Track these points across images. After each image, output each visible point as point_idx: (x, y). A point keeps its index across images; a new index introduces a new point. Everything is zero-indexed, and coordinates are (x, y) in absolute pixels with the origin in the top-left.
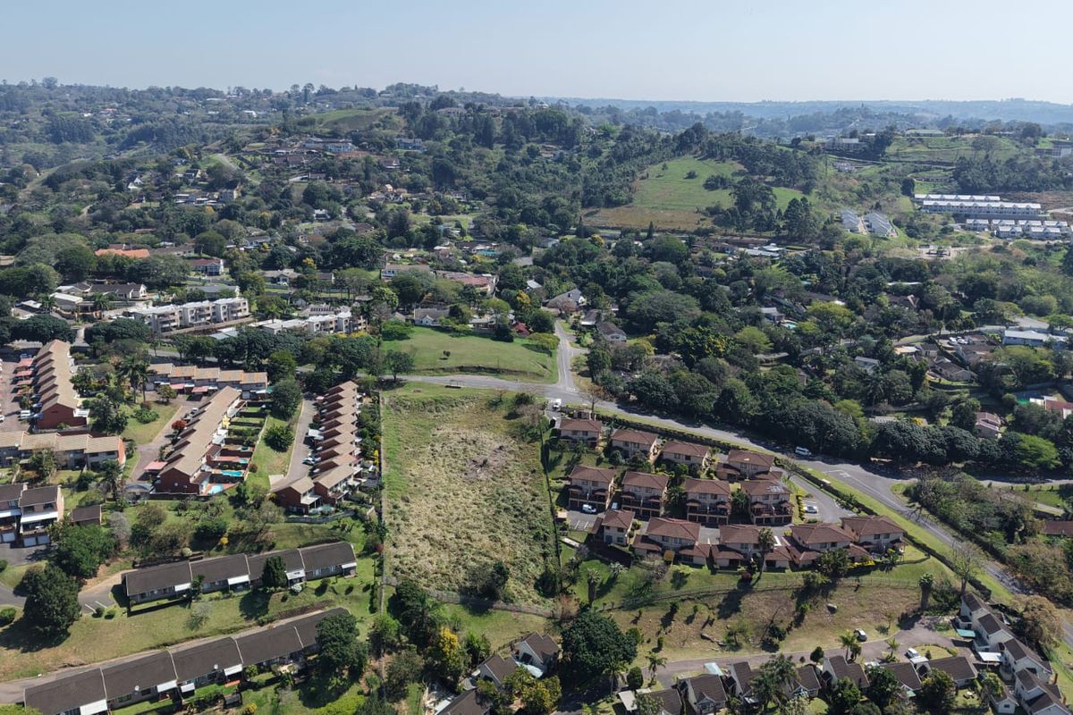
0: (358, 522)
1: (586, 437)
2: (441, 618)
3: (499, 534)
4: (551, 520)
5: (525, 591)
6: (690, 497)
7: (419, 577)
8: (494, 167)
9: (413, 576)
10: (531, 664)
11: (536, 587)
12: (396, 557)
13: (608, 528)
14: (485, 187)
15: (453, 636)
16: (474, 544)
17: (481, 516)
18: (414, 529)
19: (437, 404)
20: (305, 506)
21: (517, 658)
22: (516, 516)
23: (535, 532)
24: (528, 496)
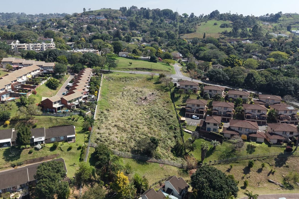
0: (81, 117)
1: (191, 88)
2: (120, 166)
3: (152, 126)
4: (178, 121)
5: (166, 154)
6: (247, 111)
7: (109, 144)
8: (149, 24)
9: (106, 143)
10: (172, 195)
11: (172, 151)
12: (98, 134)
13: (209, 123)
14: (146, 29)
15: (125, 177)
16: (140, 130)
17: (143, 118)
18: (110, 122)
19: (126, 79)
20: (55, 108)
21: (164, 191)
22: (160, 119)
23: (169, 126)
24: (166, 112)
